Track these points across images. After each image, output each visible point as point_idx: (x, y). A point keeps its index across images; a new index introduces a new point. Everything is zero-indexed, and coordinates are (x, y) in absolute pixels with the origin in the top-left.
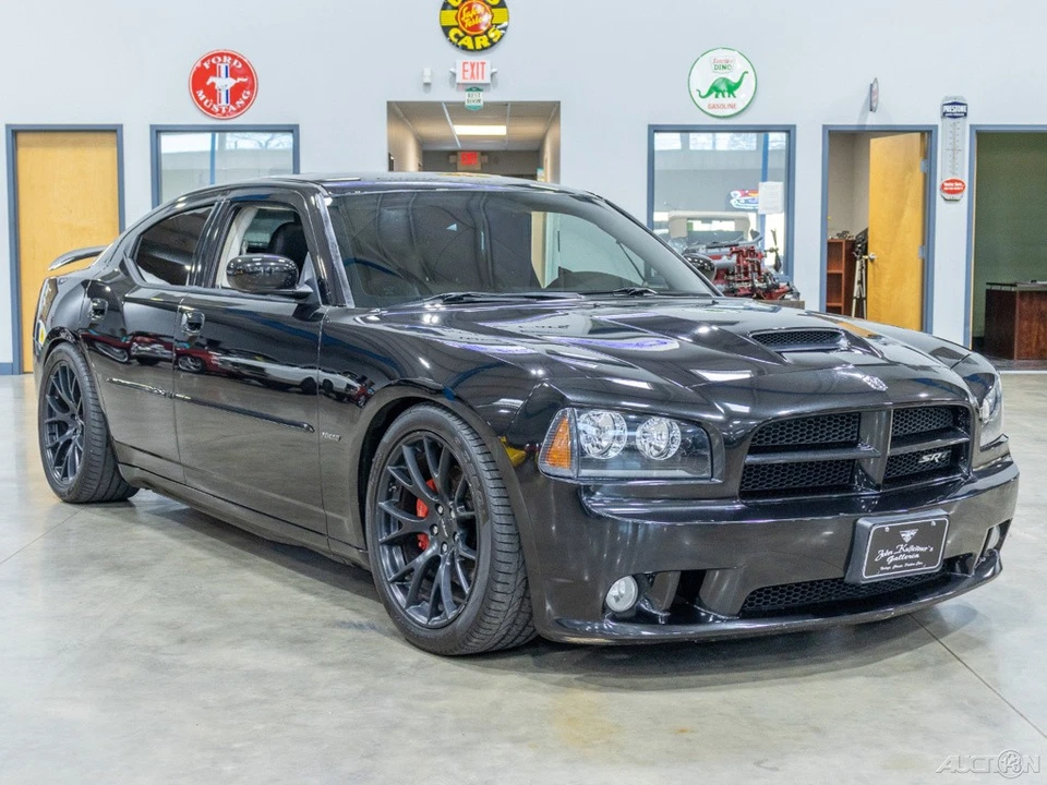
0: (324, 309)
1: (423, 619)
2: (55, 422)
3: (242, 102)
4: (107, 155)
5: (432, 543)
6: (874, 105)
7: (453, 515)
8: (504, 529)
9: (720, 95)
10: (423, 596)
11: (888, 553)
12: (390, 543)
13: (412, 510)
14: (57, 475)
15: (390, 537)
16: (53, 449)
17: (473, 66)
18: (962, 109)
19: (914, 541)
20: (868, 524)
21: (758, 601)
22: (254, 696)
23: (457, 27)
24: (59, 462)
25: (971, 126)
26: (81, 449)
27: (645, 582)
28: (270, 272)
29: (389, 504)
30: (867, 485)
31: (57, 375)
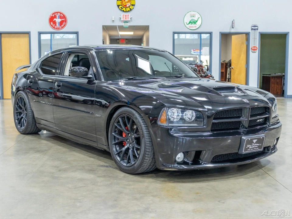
0: (95, 81)
1: (125, 164)
2: (18, 112)
3: (63, 26)
4: (26, 40)
5: (127, 144)
6: (233, 27)
7: (133, 136)
8: (148, 140)
9: (192, 24)
10: (125, 158)
11: (250, 146)
12: (115, 144)
13: (121, 135)
14: (19, 127)
15: (115, 142)
16: (18, 119)
17: (125, 16)
18: (257, 28)
19: (256, 143)
20: (245, 138)
21: (215, 159)
22: (82, 185)
23: (121, 5)
24: (19, 123)
25: (259, 32)
26: (26, 119)
27: (186, 153)
28: (81, 71)
29: (115, 134)
30: (243, 128)
31: (19, 99)
